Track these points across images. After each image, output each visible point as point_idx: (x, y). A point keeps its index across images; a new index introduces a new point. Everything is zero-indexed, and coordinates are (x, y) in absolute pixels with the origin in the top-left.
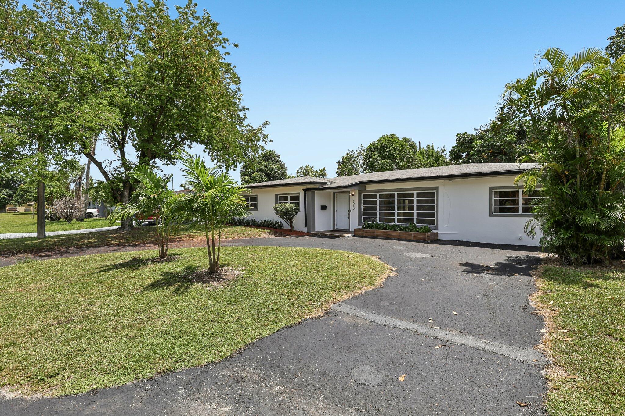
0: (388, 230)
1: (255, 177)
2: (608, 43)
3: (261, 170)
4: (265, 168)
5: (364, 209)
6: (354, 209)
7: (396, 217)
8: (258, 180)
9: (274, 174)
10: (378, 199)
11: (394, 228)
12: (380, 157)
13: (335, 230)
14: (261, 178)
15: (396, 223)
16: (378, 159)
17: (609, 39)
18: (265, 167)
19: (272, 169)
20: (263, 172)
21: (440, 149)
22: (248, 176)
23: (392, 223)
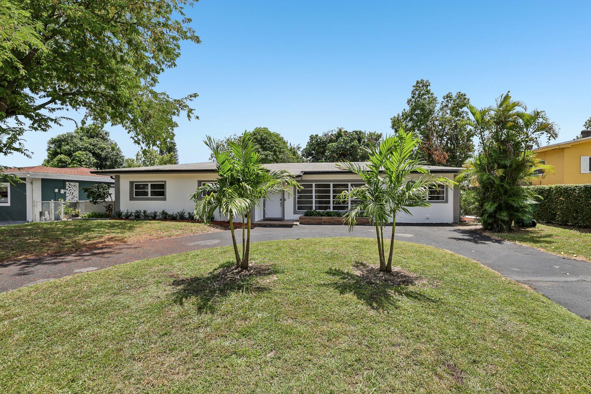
0: (333, 216)
1: (78, 157)
2: (413, 88)
3: (85, 149)
4: (92, 147)
5: (298, 198)
6: (289, 198)
7: (331, 205)
8: (84, 161)
9: (106, 156)
10: (314, 189)
11: (329, 214)
12: (261, 148)
13: (265, 219)
14: (89, 159)
15: (332, 210)
16: (260, 150)
17: (414, 86)
18: (93, 145)
19: (103, 149)
20: (90, 151)
21: (295, 147)
22: (65, 155)
23: (328, 210)
